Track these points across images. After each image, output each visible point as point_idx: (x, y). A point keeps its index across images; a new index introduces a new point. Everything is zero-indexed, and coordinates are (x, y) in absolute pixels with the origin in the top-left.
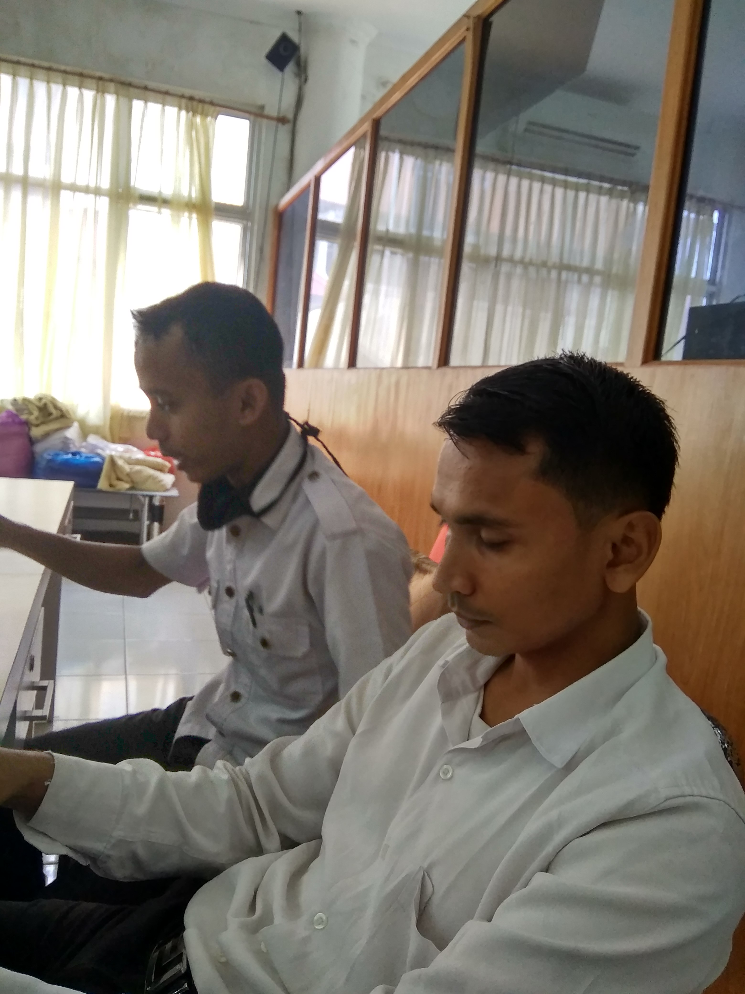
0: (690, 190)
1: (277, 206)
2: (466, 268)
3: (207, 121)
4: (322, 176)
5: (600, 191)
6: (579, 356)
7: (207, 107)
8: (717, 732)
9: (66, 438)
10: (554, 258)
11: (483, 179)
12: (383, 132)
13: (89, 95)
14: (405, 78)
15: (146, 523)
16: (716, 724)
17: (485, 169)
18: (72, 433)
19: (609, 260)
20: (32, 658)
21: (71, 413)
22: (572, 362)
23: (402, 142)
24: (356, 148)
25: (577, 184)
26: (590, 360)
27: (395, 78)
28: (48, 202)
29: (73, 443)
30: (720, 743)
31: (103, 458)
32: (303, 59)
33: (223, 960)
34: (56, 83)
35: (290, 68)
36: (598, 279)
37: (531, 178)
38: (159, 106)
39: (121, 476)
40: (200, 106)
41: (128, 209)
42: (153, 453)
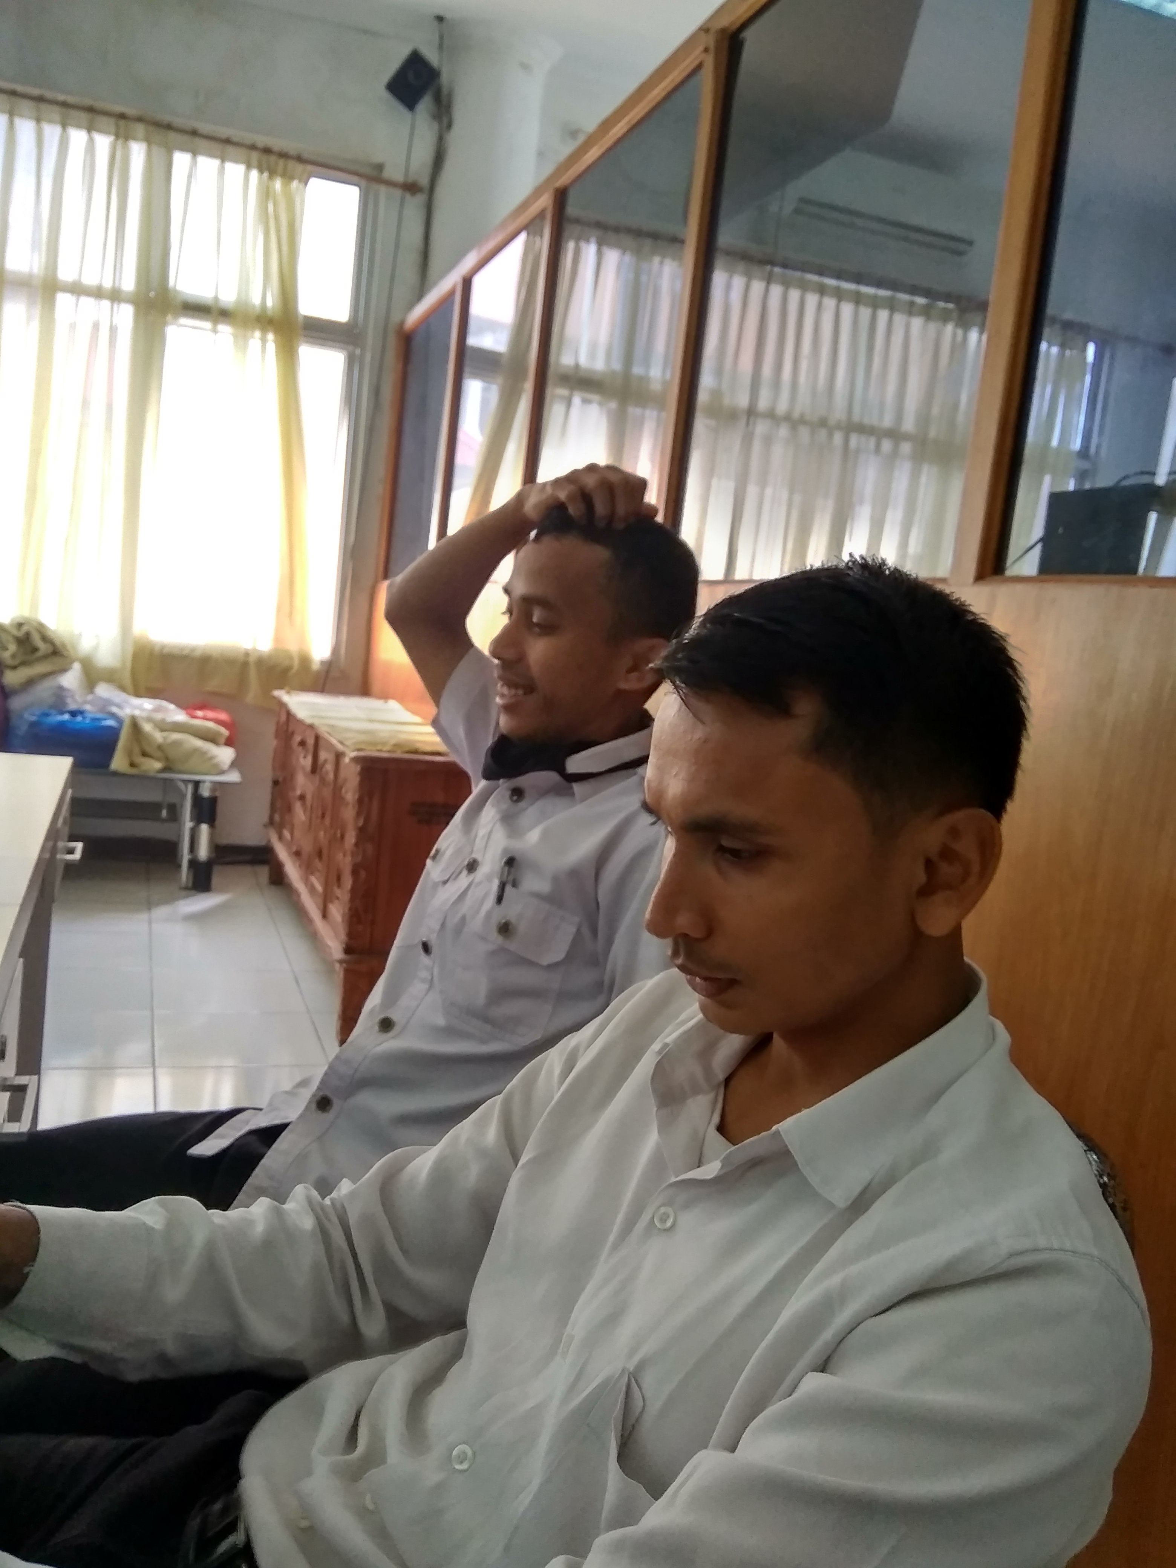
0: (1051, 309)
1: (402, 323)
2: (701, 426)
3: (292, 187)
4: (475, 276)
5: (911, 310)
6: (876, 565)
7: (292, 164)
8: (1091, 1159)
9: (61, 688)
10: (839, 413)
11: (728, 287)
12: (571, 210)
13: (103, 142)
14: (606, 125)
15: (188, 824)
16: (1091, 1145)
17: (731, 272)
18: (71, 680)
19: (924, 419)
20: (3, 1040)
21: (69, 647)
22: (866, 574)
23: (601, 226)
24: (528, 234)
25: (875, 297)
26: (893, 571)
27: (590, 125)
28: (37, 312)
29: (73, 696)
30: (1096, 1175)
31: (120, 721)
32: (445, 91)
33: (304, 1524)
34: (51, 121)
35: (425, 105)
36: (906, 448)
37: (804, 287)
38: (215, 163)
39: (149, 750)
40: (281, 162)
41: (165, 324)
42: (200, 713)
